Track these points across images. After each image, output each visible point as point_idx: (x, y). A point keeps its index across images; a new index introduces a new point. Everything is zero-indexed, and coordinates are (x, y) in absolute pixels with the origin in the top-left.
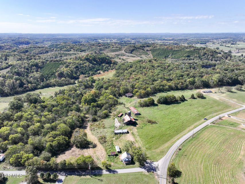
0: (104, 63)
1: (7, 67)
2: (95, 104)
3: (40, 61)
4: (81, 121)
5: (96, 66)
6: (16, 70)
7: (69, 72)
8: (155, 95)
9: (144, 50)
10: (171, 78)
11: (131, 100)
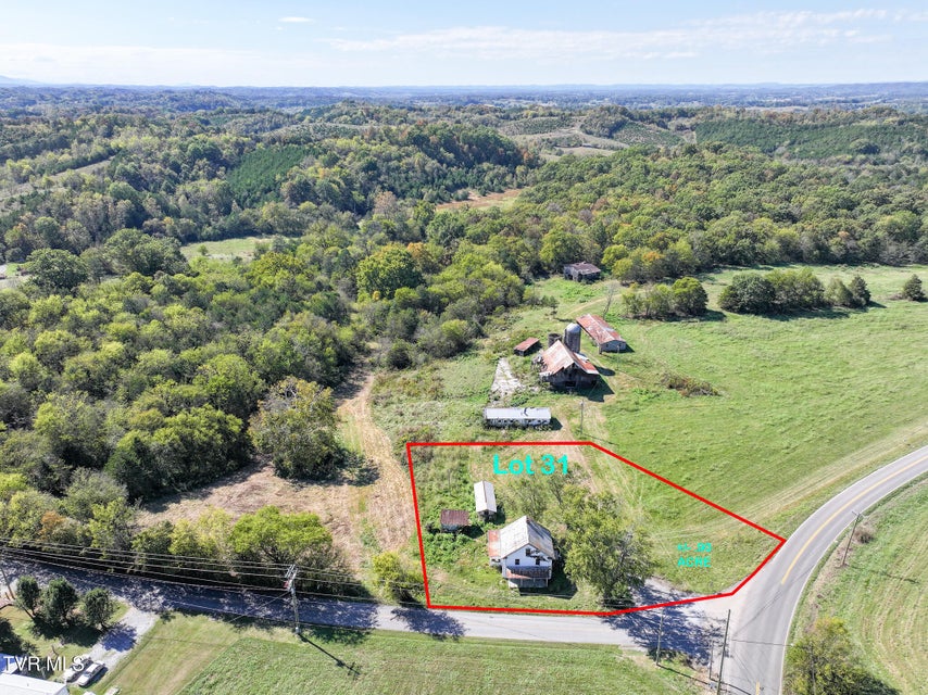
0: (488, 160)
1: (99, 154)
2: (414, 294)
3: (227, 141)
4: (332, 359)
5: (454, 169)
6: (128, 167)
7: (338, 184)
8: (712, 275)
9: (665, 127)
10: (795, 212)
11: (589, 293)
